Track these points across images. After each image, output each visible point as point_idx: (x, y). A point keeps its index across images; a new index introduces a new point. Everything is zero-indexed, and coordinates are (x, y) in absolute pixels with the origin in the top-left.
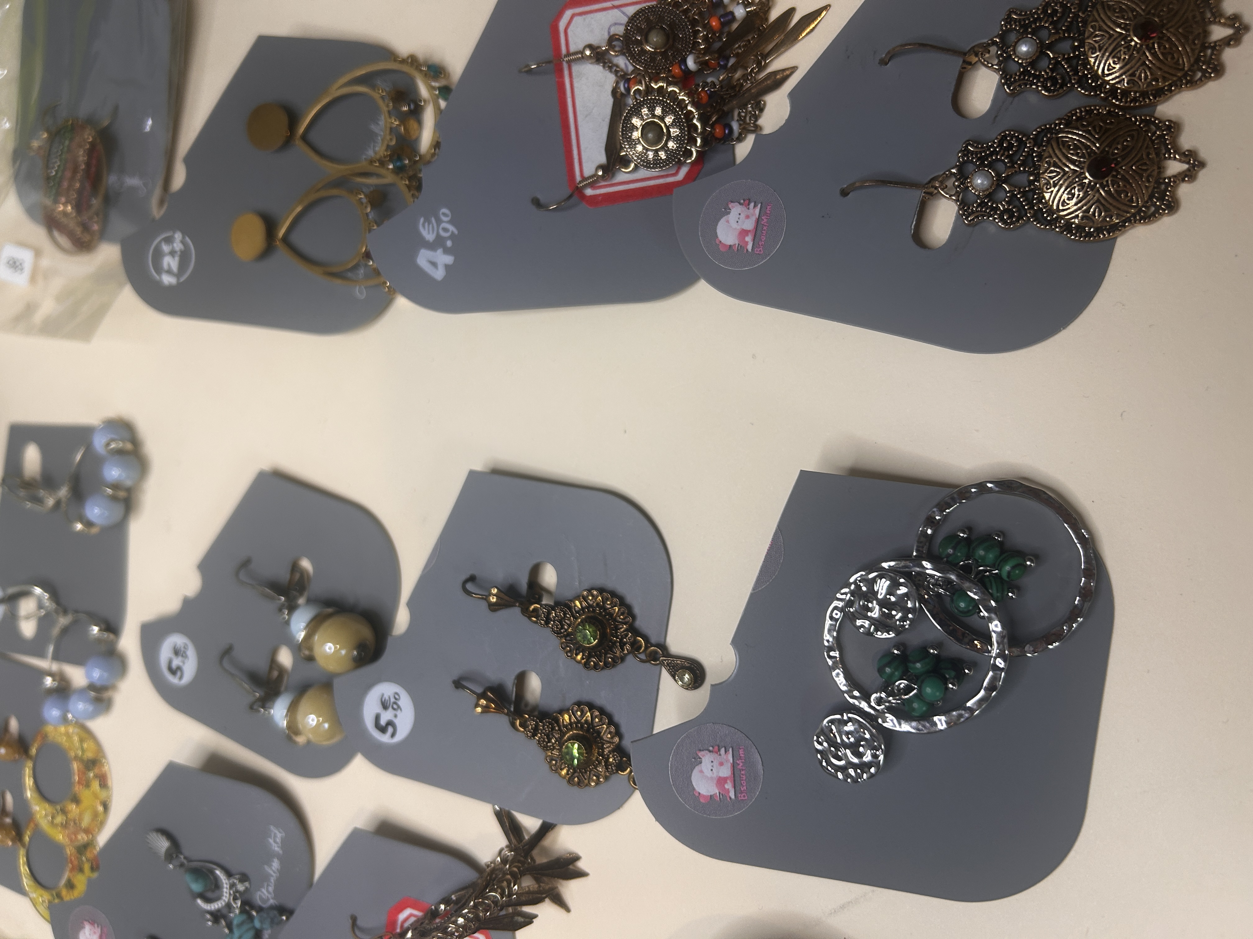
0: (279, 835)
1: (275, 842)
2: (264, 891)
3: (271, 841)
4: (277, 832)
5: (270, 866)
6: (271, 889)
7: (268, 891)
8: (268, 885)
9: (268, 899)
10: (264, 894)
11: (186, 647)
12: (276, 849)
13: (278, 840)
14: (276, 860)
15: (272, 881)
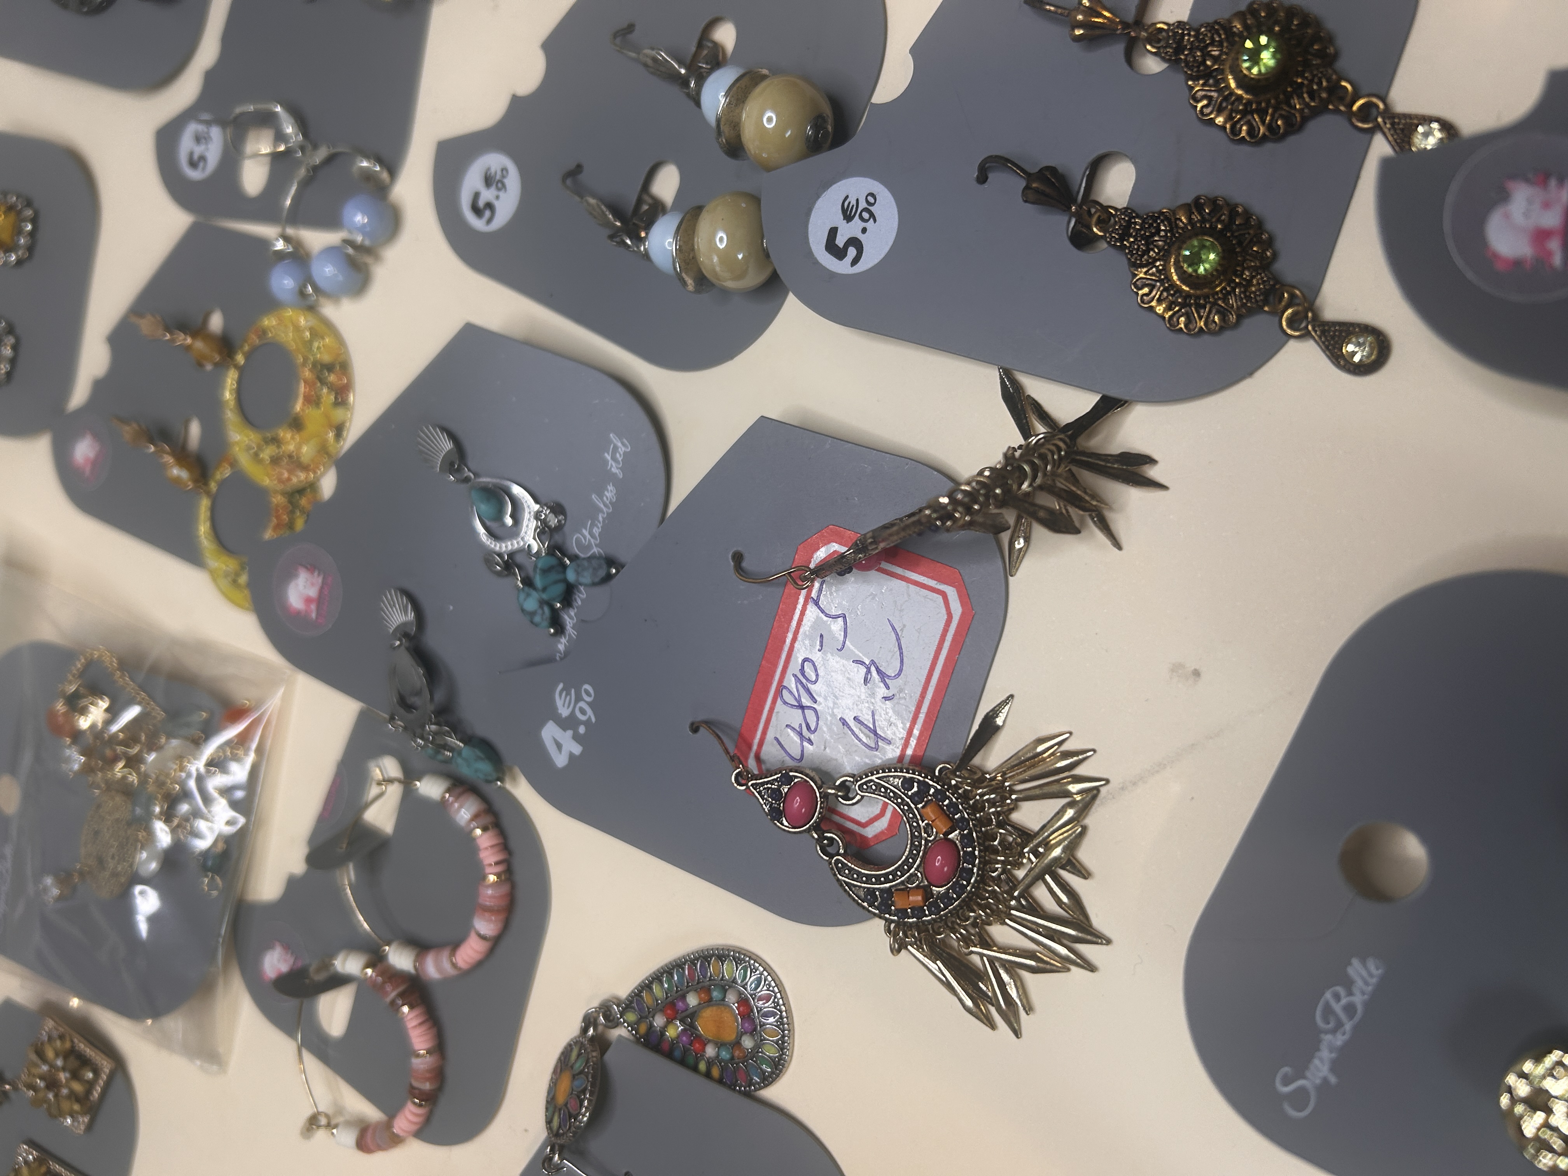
0: (622, 449)
1: (614, 458)
2: (586, 532)
3: (608, 457)
4: (619, 444)
5: (601, 496)
6: (596, 531)
7: (591, 534)
8: (593, 525)
9: (589, 546)
10: (585, 538)
11: (504, 170)
12: (614, 470)
13: (620, 459)
14: (610, 487)
15: (601, 519)
